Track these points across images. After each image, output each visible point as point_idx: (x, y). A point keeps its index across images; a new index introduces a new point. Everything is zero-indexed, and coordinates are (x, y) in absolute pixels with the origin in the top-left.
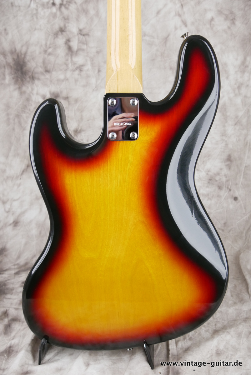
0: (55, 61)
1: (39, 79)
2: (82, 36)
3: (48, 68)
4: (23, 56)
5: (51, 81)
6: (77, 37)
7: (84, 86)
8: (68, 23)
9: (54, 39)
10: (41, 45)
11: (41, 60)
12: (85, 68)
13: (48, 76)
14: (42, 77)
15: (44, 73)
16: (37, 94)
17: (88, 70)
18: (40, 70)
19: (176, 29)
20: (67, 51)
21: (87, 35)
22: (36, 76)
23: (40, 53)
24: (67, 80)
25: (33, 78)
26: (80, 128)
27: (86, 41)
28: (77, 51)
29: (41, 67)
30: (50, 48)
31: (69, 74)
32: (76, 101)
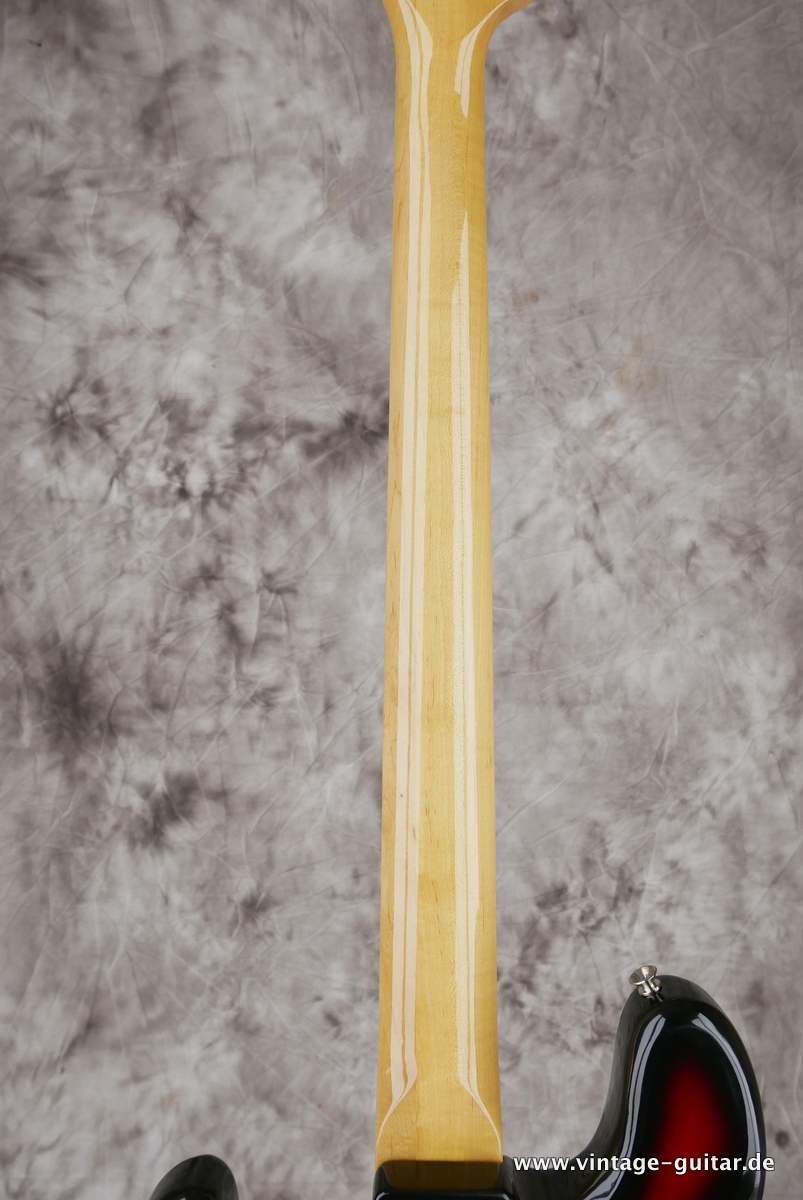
0: (185, 674)
1: (130, 732)
2: (273, 595)
3: (163, 695)
4: (80, 658)
5: (170, 739)
6: (256, 600)
7: (279, 756)
8: (229, 552)
9: (184, 602)
10: (141, 623)
11: (138, 671)
12: (283, 698)
13: (160, 721)
14: (141, 726)
15: (149, 712)
16: (125, 781)
17: (292, 704)
18: (135, 701)
19: (577, 578)
20: (223, 641)
21: (291, 590)
22: (123, 720)
23: (136, 648)
24: (224, 734)
25: (112, 730)
26: (263, 895)
27: (286, 610)
28: (256, 643)
29: (138, 691)
30: (168, 630)
31: (228, 716)
32: (253, 803)
